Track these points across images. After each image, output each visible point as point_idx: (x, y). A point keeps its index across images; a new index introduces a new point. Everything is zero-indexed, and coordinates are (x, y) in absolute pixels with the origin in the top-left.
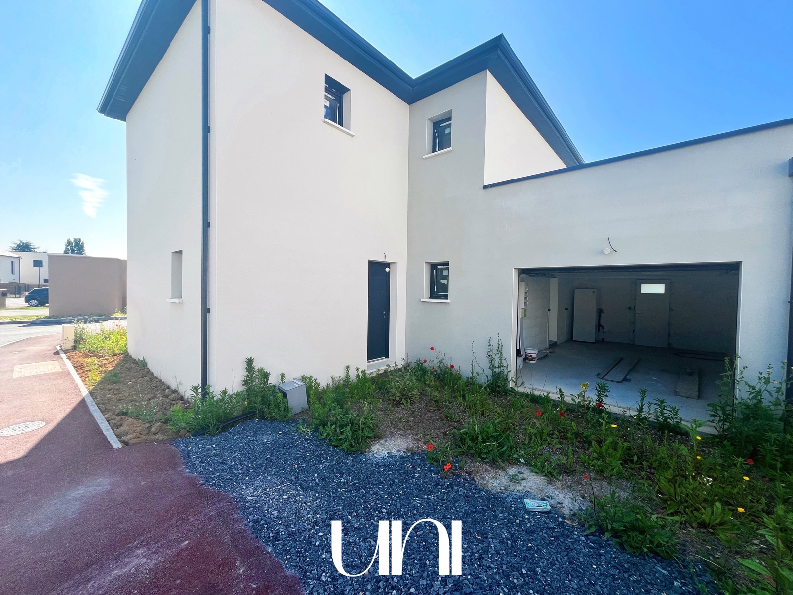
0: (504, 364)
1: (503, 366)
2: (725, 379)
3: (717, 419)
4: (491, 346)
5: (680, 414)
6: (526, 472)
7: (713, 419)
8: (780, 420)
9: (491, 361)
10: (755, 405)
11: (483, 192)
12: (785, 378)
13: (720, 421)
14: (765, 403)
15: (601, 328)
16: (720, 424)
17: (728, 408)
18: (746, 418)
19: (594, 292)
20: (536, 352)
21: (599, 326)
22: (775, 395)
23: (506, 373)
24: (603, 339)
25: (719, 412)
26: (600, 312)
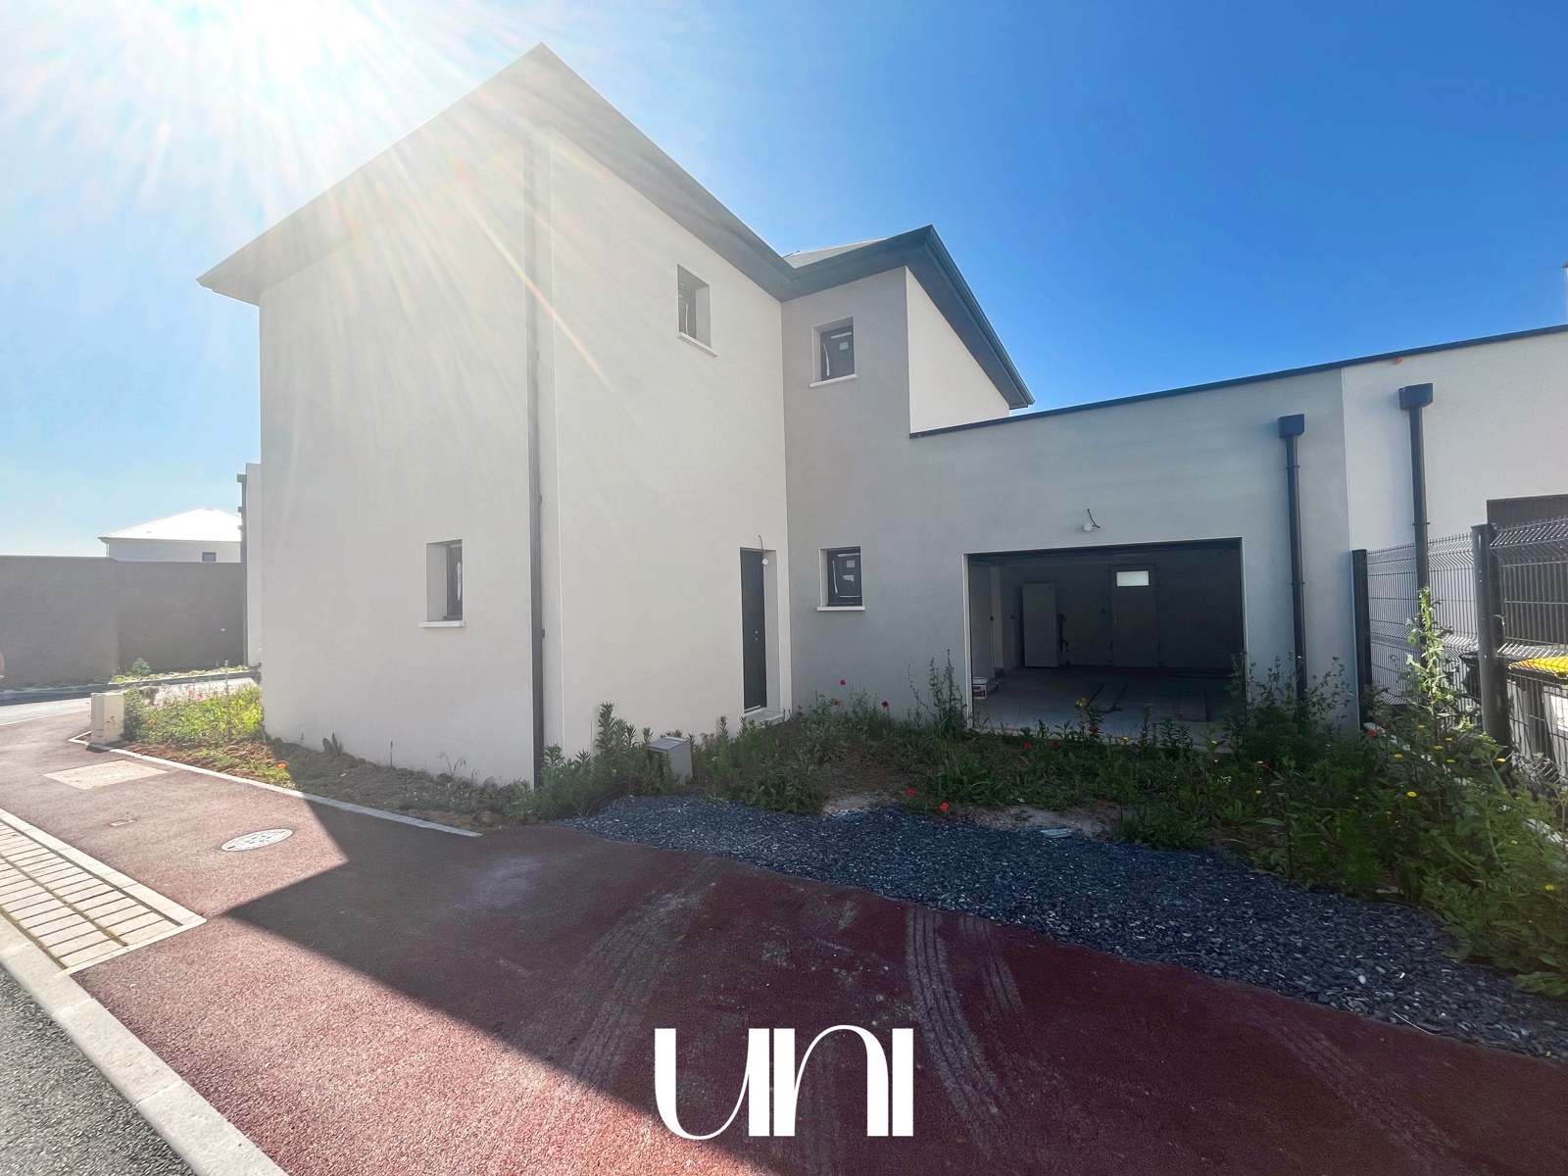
0: (958, 696)
1: (954, 699)
2: (1234, 681)
3: (1231, 732)
4: (935, 671)
5: (1191, 734)
6: (1030, 811)
7: (1226, 733)
8: (1294, 721)
9: (938, 693)
10: (1268, 707)
11: (909, 442)
12: (1294, 669)
13: (1233, 735)
14: (1278, 704)
15: (1064, 644)
16: (1234, 738)
17: (1240, 718)
18: (1260, 727)
19: (1050, 588)
20: (984, 681)
21: (1061, 641)
22: (1286, 692)
23: (960, 708)
24: (1068, 662)
25: (1232, 725)
26: (1061, 618)
